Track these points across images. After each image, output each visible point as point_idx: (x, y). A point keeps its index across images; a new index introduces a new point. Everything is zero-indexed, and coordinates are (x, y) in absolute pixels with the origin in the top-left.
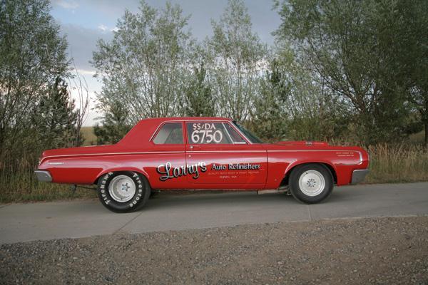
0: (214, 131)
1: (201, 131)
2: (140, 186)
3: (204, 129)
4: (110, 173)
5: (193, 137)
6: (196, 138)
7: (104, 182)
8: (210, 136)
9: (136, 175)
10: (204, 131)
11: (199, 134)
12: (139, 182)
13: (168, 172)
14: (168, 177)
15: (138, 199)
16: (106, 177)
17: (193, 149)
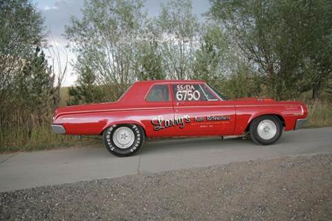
0: (193, 91)
1: (183, 91)
2: (139, 135)
3: (185, 89)
4: (114, 126)
5: (177, 96)
6: (180, 97)
7: (109, 133)
8: (191, 94)
9: (135, 126)
10: (186, 91)
11: (182, 93)
12: (138, 132)
13: (160, 123)
14: (160, 127)
15: (137, 145)
16: (111, 129)
17: (179, 106)
